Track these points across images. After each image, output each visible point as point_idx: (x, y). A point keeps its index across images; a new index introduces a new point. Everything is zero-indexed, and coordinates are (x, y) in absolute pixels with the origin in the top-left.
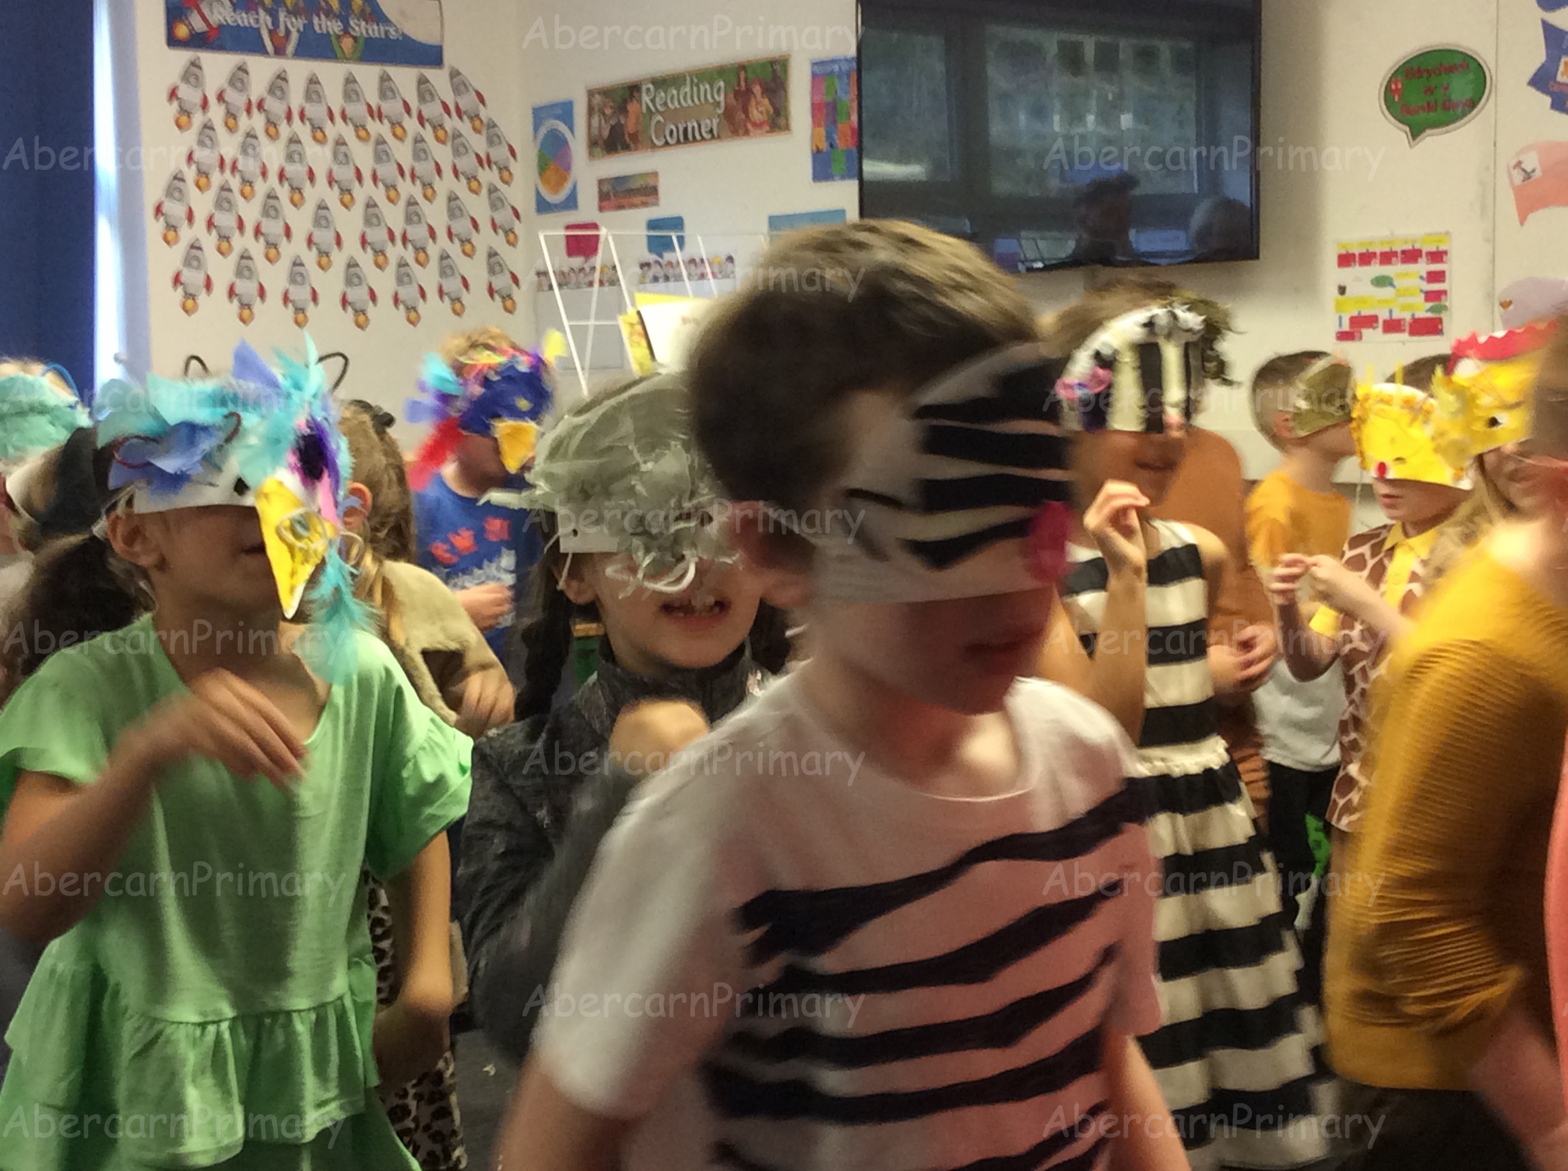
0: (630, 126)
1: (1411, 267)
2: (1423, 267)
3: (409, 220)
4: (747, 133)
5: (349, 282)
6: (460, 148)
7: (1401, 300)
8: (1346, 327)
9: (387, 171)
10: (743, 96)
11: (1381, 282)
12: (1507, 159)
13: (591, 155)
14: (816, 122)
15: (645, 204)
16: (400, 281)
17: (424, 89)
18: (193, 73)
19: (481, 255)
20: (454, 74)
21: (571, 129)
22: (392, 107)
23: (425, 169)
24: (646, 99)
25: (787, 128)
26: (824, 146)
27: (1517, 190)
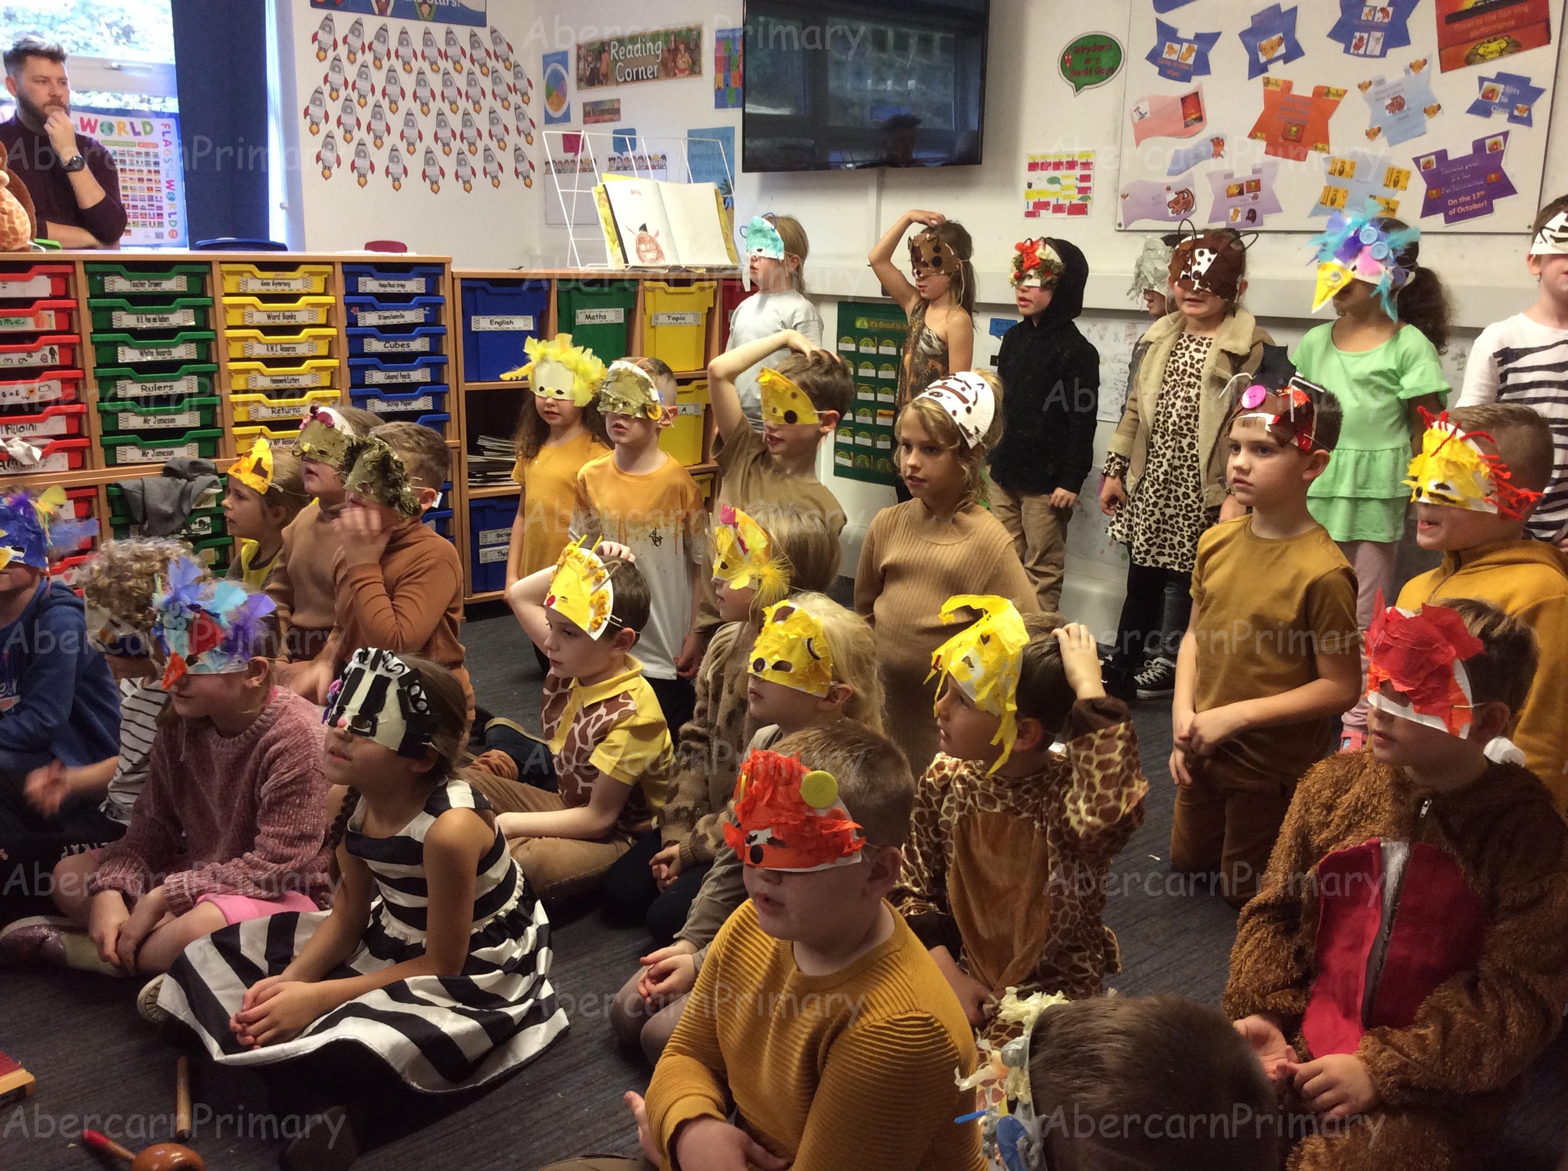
0: (603, 70)
1: (1071, 172)
2: (1078, 172)
3: (464, 125)
4: (675, 75)
5: (427, 163)
6: (497, 80)
7: (1065, 193)
8: (1031, 209)
9: (451, 93)
10: (673, 52)
11: (1053, 181)
12: (1130, 106)
13: (579, 88)
14: (717, 70)
15: (612, 120)
16: (459, 163)
17: (474, 39)
18: (327, 24)
19: (510, 149)
20: (493, 32)
21: (567, 71)
22: (454, 51)
23: (475, 92)
24: (613, 51)
25: (700, 73)
26: (722, 85)
27: (1135, 125)
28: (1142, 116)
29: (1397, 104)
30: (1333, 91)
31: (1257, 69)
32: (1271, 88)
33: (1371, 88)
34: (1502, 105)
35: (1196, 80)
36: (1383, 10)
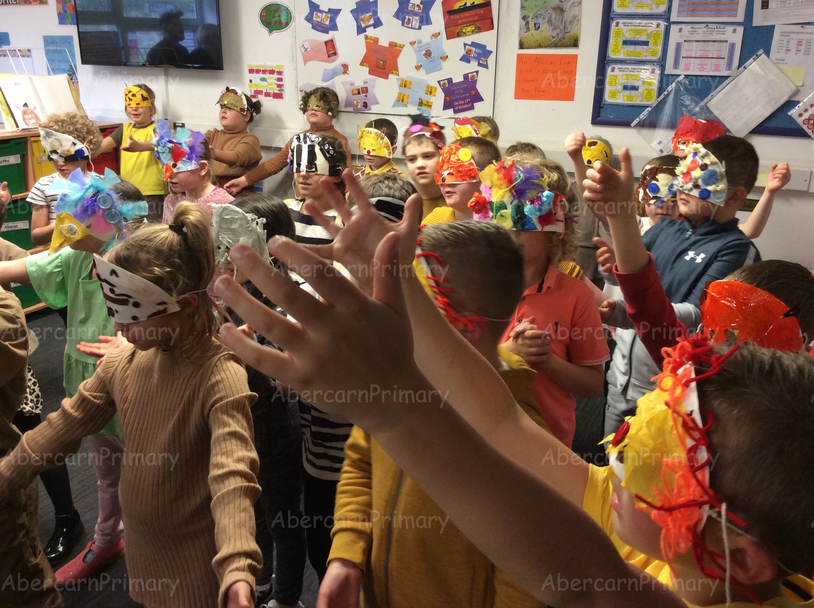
1: (272, 76)
2: (276, 76)
4: (30, 3)
7: (270, 86)
11: (263, 79)
12: (299, 44)
14: (58, 2)
25: (47, 3)
27: (303, 54)
28: (306, 50)
29: (428, 54)
30: (398, 45)
31: (361, 30)
32: (368, 40)
33: (416, 45)
34: (474, 58)
35: (331, 33)
36: (418, 6)
